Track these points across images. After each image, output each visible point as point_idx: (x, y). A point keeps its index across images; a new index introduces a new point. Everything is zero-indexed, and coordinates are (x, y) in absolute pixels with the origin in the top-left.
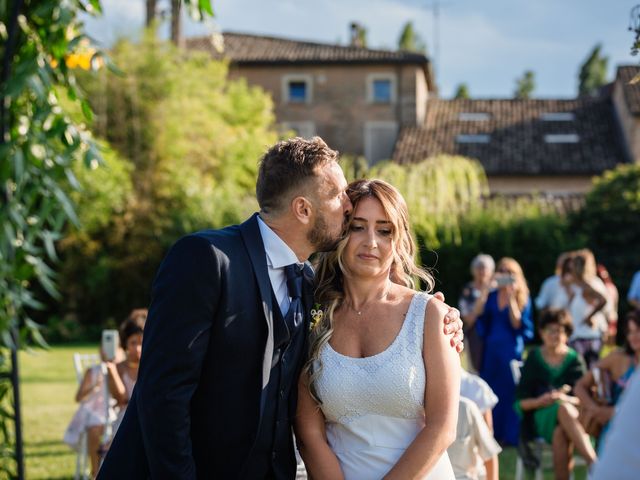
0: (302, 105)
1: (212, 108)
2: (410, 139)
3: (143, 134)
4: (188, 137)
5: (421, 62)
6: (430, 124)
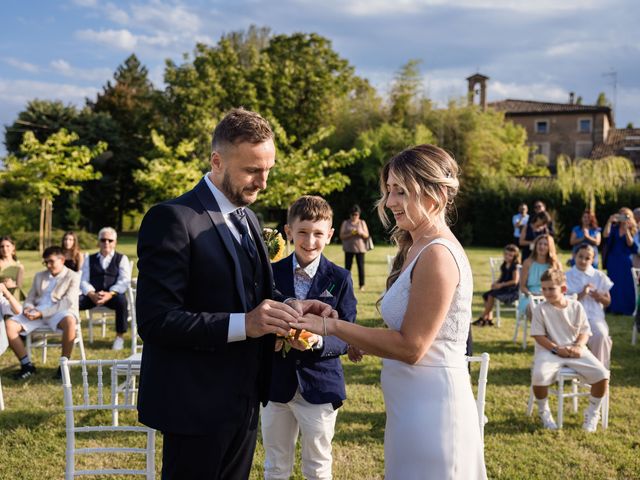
0: (544, 133)
1: (495, 134)
2: (599, 149)
3: (461, 146)
6: (610, 142)
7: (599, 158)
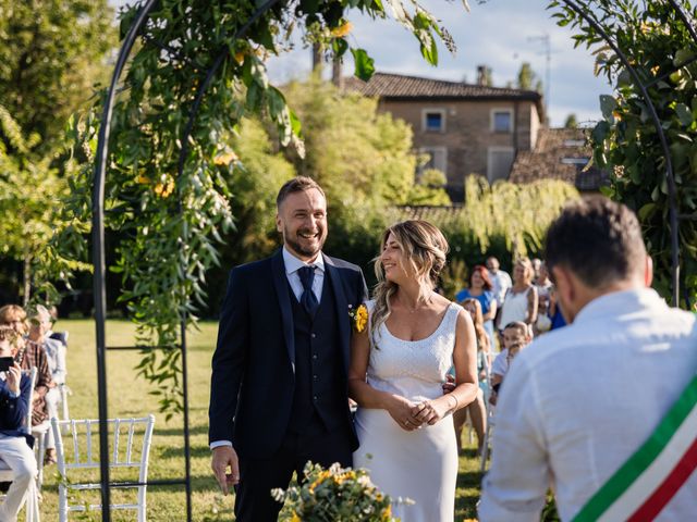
0: (437, 132)
1: (363, 136)
2: (524, 161)
4: (344, 159)
5: (535, 98)
6: (541, 150)
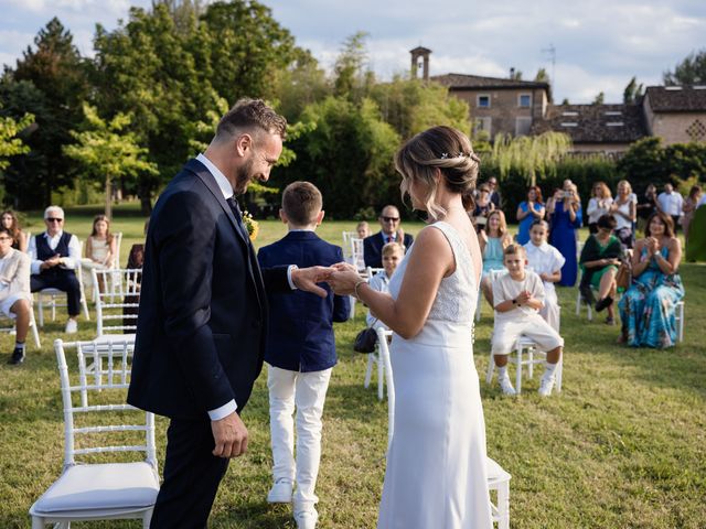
0: (486, 108)
1: (440, 109)
2: (538, 125)
3: (406, 121)
4: (427, 123)
5: (546, 87)
6: (548, 118)
7: (538, 134)
